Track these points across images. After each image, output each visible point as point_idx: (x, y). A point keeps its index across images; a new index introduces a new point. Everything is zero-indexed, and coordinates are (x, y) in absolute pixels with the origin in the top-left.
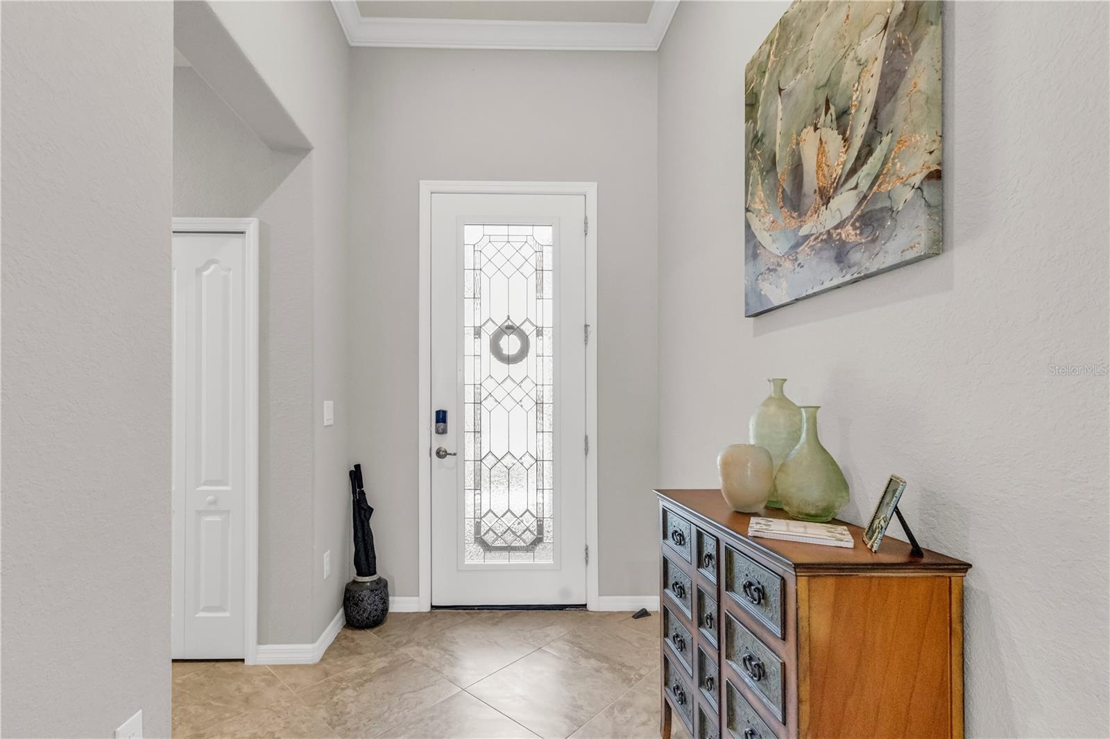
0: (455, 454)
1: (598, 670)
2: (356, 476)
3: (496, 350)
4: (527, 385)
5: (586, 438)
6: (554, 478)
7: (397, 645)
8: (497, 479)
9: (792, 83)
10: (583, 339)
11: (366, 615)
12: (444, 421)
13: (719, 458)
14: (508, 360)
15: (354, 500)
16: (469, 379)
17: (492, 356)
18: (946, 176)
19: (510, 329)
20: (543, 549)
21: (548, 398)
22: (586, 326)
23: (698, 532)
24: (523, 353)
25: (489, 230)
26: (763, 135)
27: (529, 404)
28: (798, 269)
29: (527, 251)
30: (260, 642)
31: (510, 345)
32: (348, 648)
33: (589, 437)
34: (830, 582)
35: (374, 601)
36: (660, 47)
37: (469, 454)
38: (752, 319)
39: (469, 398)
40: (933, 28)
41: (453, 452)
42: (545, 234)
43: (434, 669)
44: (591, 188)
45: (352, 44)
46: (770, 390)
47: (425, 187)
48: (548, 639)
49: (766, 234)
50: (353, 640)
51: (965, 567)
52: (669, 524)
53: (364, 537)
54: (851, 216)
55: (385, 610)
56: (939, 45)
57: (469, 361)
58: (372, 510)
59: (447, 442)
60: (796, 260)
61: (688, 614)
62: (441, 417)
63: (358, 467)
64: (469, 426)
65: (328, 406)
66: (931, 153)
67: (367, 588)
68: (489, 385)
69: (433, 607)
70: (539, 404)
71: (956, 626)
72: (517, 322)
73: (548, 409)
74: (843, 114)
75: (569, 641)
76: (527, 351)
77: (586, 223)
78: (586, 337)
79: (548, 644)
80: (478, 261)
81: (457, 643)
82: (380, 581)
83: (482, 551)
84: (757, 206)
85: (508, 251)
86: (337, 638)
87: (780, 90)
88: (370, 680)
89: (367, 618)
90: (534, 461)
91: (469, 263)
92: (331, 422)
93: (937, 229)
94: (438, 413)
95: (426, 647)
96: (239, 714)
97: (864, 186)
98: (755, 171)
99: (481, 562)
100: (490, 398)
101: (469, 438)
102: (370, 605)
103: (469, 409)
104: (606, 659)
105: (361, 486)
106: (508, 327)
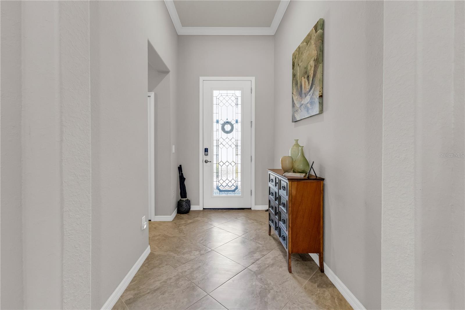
0: (211, 162)
1: (253, 223)
2: (180, 168)
3: (223, 129)
4: (233, 140)
5: (251, 157)
6: (241, 169)
7: (194, 218)
8: (223, 169)
9: (301, 64)
10: (250, 126)
11: (184, 209)
12: (207, 152)
13: (281, 160)
14: (227, 132)
15: (179, 176)
16: (215, 138)
17: (222, 131)
18: (323, 96)
19: (228, 123)
20: (238, 191)
21: (239, 144)
22: (251, 122)
23: (275, 178)
24: (232, 130)
25: (221, 92)
26: (295, 75)
27: (233, 146)
28: (301, 112)
29: (233, 98)
30: (155, 215)
31: (228, 128)
32: (180, 218)
33: (252, 156)
34: (296, 183)
35: (187, 205)
36: (275, 34)
37: (215, 162)
38: (294, 123)
39: (215, 144)
40: (321, 64)
41: (210, 161)
42: (238, 93)
43: (206, 222)
44: (253, 79)
45: (178, 34)
46: (294, 142)
47: (201, 79)
48: (239, 216)
49: (296, 101)
50: (181, 216)
51: (323, 179)
52: (270, 178)
53: (183, 187)
54: (309, 101)
55: (190, 209)
56: (322, 68)
57: (215, 133)
58: (185, 179)
59: (207, 158)
60: (301, 109)
61: (273, 199)
62: (206, 150)
63: (181, 166)
64: (215, 153)
65: (174, 146)
66: (320, 91)
67: (184, 202)
68: (221, 140)
69: (204, 209)
70: (237, 146)
71: (322, 192)
72: (229, 120)
73: (239, 148)
74: (308, 77)
75: (245, 217)
76: (233, 130)
77: (251, 90)
78: (251, 125)
79: (239, 217)
80: (218, 101)
81: (212, 217)
82: (188, 200)
83: (219, 191)
84: (294, 93)
85: (227, 98)
86: (176, 216)
87: (299, 65)
88: (188, 224)
89: (185, 210)
90: (235, 164)
91: (215, 102)
92: (174, 152)
93: (321, 108)
94: (205, 149)
95: (203, 218)
96: (154, 231)
97: (311, 95)
98: (294, 83)
99: (219, 195)
100: (221, 144)
101: (215, 157)
102: (186, 206)
103: (215, 148)
104: (256, 220)
105: (182, 171)
106: (227, 122)
